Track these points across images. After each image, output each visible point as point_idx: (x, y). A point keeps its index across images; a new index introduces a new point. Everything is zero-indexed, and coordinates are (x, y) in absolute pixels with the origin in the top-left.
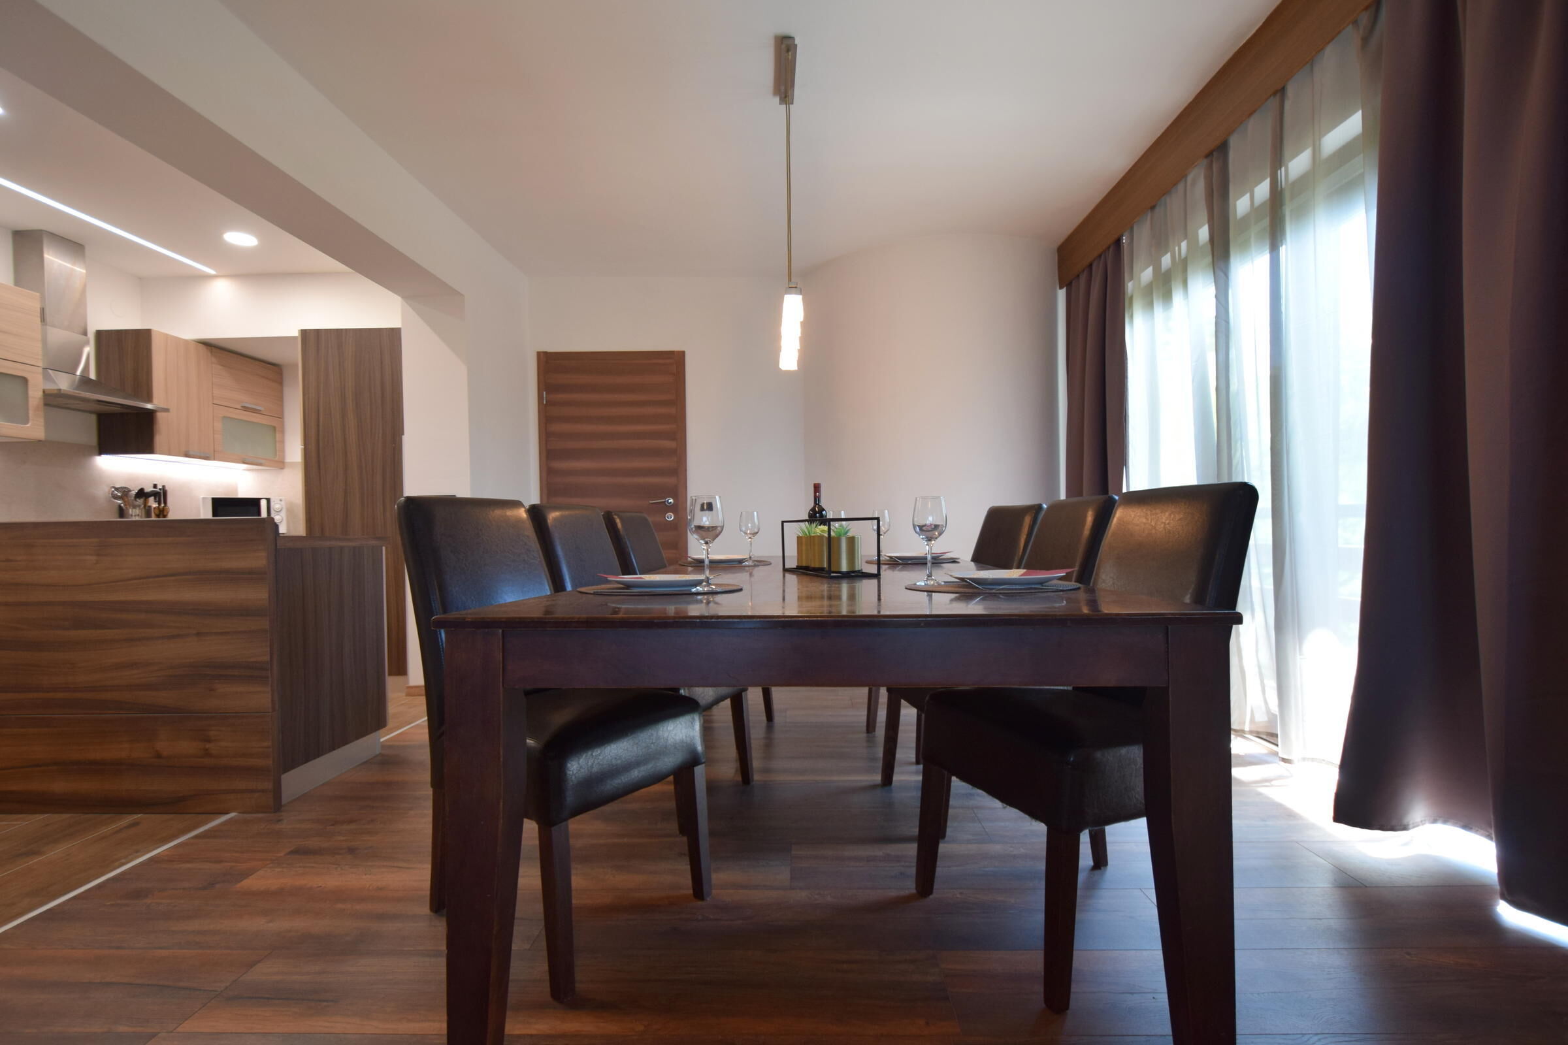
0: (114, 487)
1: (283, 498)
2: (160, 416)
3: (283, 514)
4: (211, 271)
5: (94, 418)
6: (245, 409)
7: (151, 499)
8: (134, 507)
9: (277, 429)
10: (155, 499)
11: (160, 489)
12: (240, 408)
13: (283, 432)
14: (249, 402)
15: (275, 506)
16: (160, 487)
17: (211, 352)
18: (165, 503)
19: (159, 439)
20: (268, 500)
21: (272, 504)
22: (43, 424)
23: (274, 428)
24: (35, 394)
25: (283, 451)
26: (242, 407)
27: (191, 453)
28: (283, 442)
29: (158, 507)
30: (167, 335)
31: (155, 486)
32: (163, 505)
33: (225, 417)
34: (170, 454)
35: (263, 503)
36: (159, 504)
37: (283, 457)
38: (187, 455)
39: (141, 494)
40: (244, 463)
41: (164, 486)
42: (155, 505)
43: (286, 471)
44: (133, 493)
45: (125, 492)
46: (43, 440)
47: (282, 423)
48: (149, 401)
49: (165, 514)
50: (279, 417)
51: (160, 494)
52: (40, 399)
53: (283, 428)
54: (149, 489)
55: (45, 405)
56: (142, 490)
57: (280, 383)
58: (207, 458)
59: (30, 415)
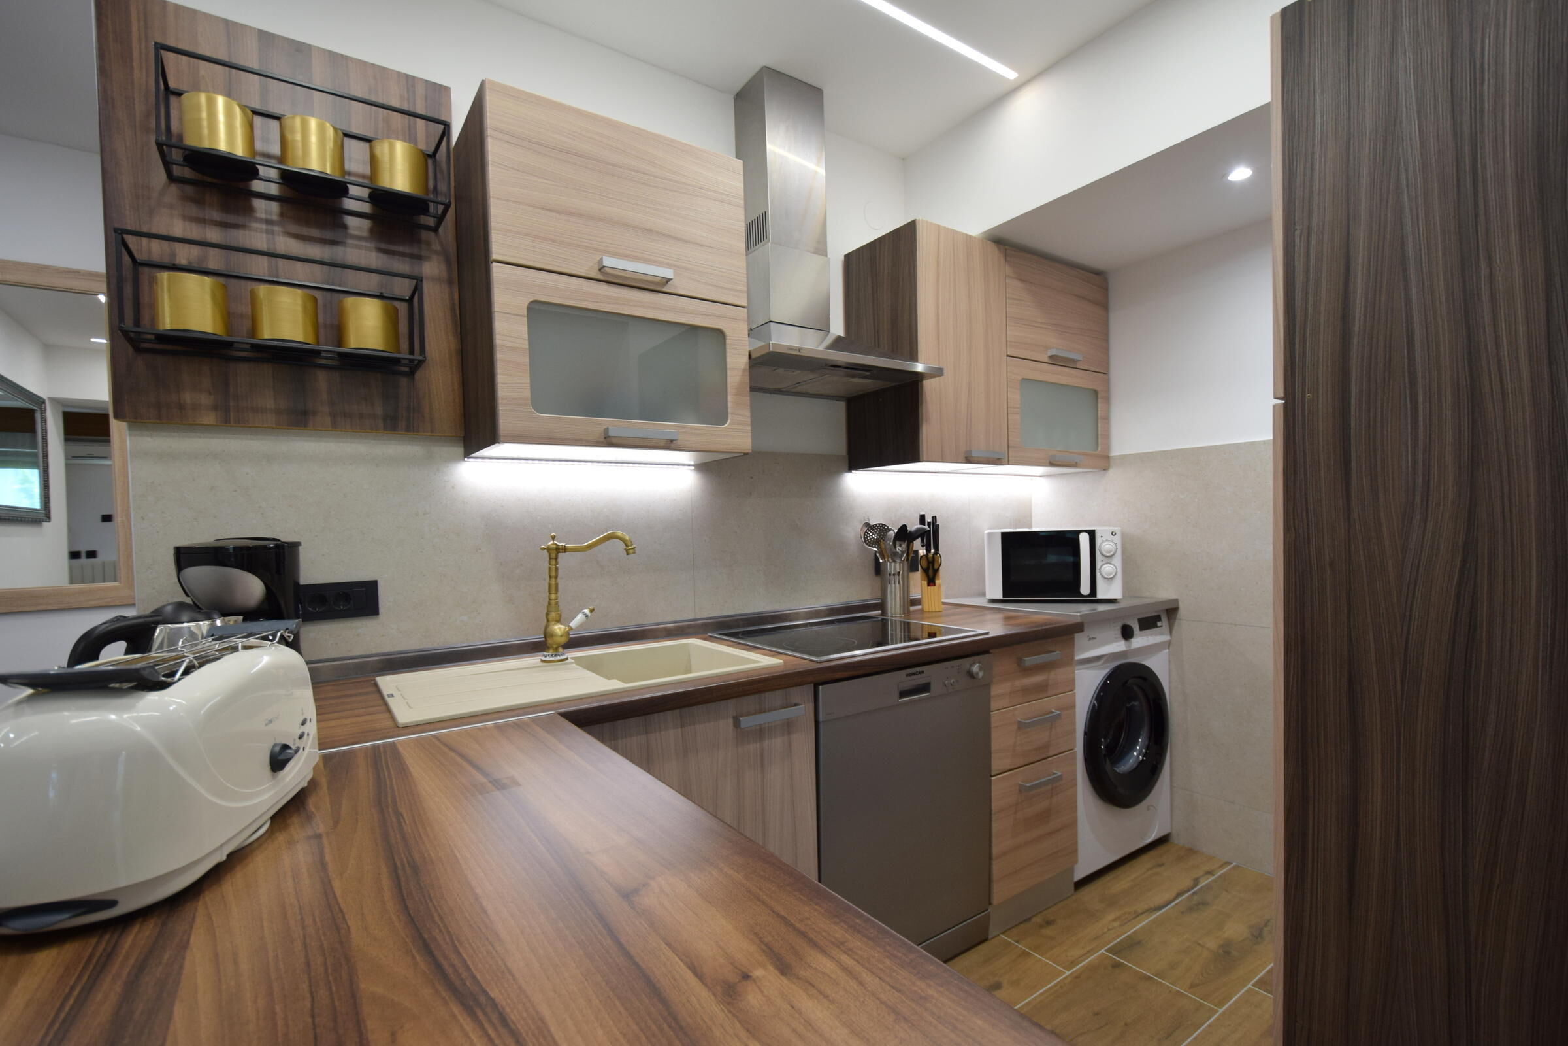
0: (867, 525)
1: (1117, 529)
2: (928, 385)
3: (1118, 560)
4: (1009, 74)
5: (842, 406)
6: (1055, 361)
7: (917, 544)
8: (894, 555)
9: (1099, 396)
10: (922, 541)
11: (929, 523)
12: (1046, 360)
13: (1107, 400)
14: (1057, 345)
15: (1105, 545)
16: (928, 519)
17: (1006, 256)
18: (936, 548)
19: (929, 433)
20: (1092, 534)
21: (1098, 541)
22: (748, 421)
23: (1096, 392)
24: (737, 362)
25: (1107, 436)
26: (1051, 357)
27: (975, 454)
28: (1107, 419)
29: (927, 556)
30: (939, 226)
31: (922, 518)
32: (933, 551)
33: (1026, 381)
34: (943, 461)
35: (1084, 539)
36: (928, 551)
37: (1107, 447)
38: (969, 460)
39: (904, 534)
40: (1052, 464)
41: (934, 518)
42: (922, 552)
43: (1112, 473)
44: (892, 534)
45: (882, 529)
46: (750, 451)
47: (1107, 382)
48: (914, 357)
49: (936, 567)
50: (1103, 372)
51: (930, 532)
52: (744, 370)
53: (1108, 390)
54: (914, 526)
55: (753, 389)
56: (904, 528)
57: (1104, 306)
58: (997, 462)
59: (730, 405)
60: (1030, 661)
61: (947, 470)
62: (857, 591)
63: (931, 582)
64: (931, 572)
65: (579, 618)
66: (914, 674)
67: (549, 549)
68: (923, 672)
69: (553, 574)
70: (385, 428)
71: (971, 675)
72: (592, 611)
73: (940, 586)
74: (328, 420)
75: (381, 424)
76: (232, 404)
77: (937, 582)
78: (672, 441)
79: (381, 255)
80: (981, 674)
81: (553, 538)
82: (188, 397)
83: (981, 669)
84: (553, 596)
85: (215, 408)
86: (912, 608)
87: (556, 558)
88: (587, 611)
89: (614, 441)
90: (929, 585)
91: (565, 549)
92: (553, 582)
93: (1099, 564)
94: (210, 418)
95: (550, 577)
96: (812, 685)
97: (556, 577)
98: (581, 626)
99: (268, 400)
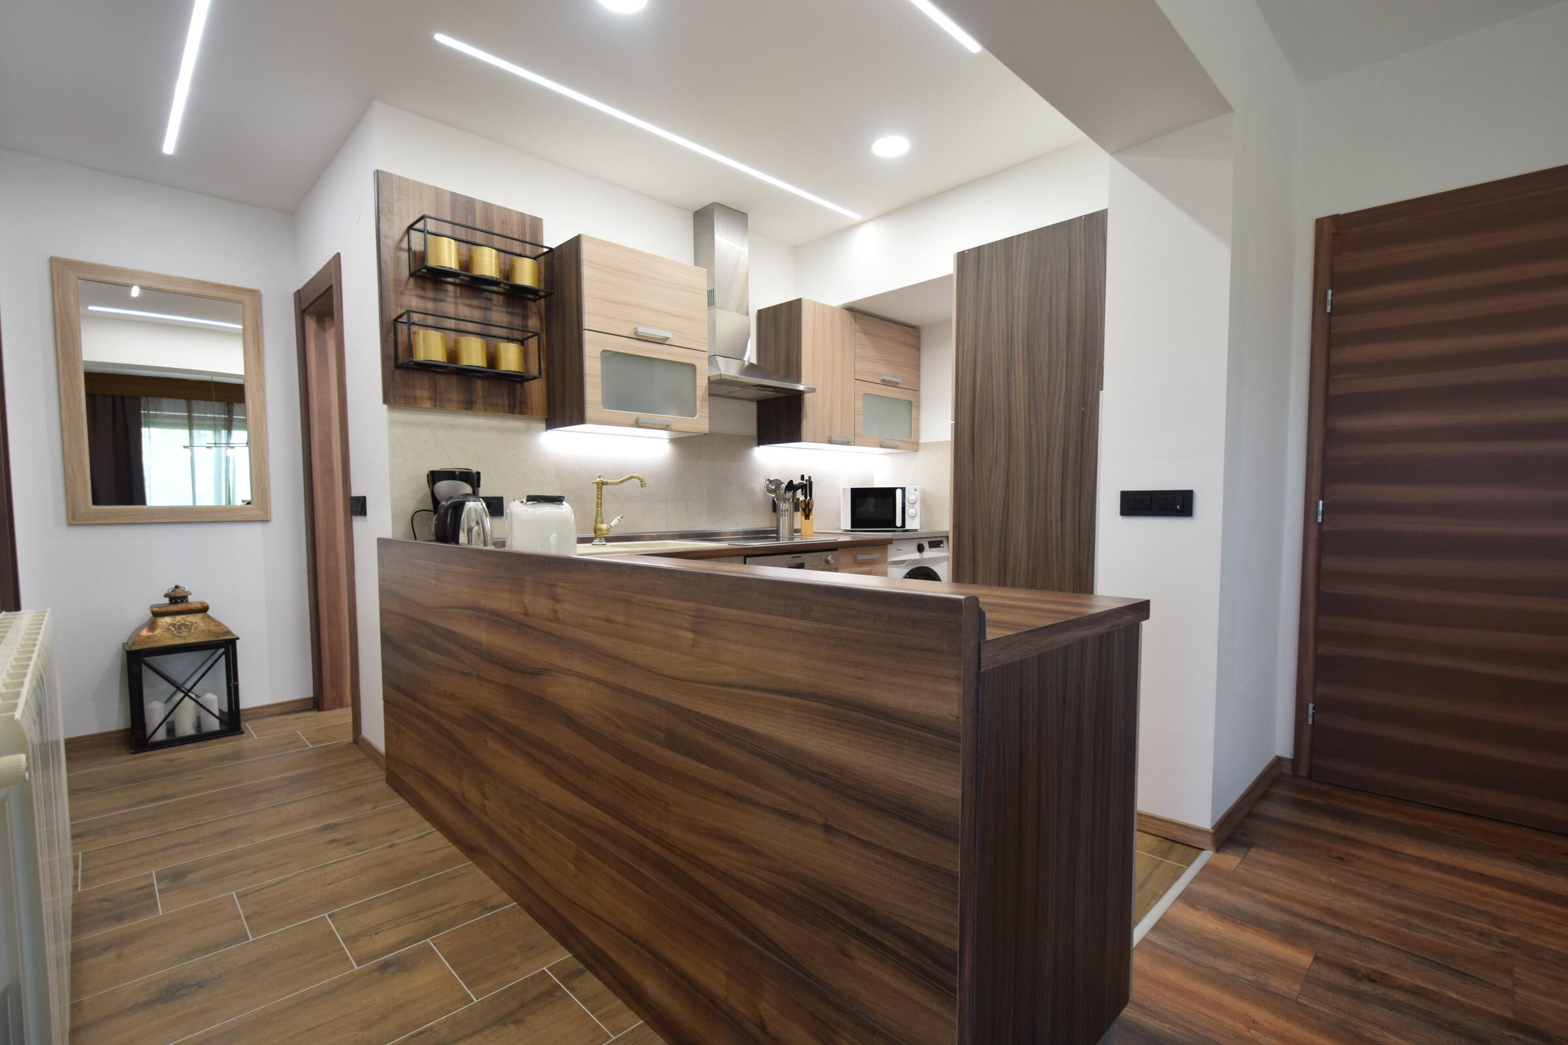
0: (769, 480)
1: (917, 487)
2: (808, 398)
3: (918, 506)
4: (856, 217)
5: (754, 405)
6: (885, 383)
7: (799, 492)
8: (785, 500)
9: (913, 404)
10: (802, 491)
11: (806, 480)
12: (879, 382)
13: (918, 407)
14: (886, 373)
15: (910, 497)
16: (806, 478)
17: (855, 318)
18: (811, 496)
19: (807, 425)
20: (903, 490)
21: (907, 494)
22: (707, 415)
23: (911, 403)
24: (702, 383)
25: (918, 430)
26: (882, 380)
27: (834, 438)
28: (918, 419)
29: (805, 501)
30: (815, 302)
31: (802, 478)
32: (808, 498)
33: (865, 395)
34: (816, 441)
35: (899, 493)
36: (806, 497)
37: (918, 437)
38: (830, 442)
39: (791, 486)
40: (882, 446)
41: (810, 477)
42: (802, 498)
43: (920, 453)
44: (784, 486)
45: (777, 483)
46: (708, 432)
47: (918, 396)
48: (799, 381)
49: (810, 507)
50: (916, 390)
51: (807, 486)
52: (706, 387)
53: (919, 402)
54: (797, 481)
55: (710, 395)
56: (791, 482)
57: (918, 349)
58: (847, 443)
59: (698, 407)
60: (860, 557)
61: (819, 448)
62: (762, 522)
63: (807, 517)
64: (807, 510)
65: (614, 522)
66: (796, 557)
67: (597, 483)
68: (800, 557)
69: (599, 497)
70: (509, 413)
71: (827, 562)
72: (621, 518)
73: (812, 520)
74: (482, 408)
75: (507, 409)
76: (438, 397)
77: (811, 517)
78: (668, 426)
79: (508, 315)
80: (832, 561)
81: (600, 477)
82: (418, 393)
83: (832, 558)
84: (599, 509)
85: (431, 399)
86: (795, 534)
87: (601, 488)
88: (619, 518)
89: (640, 424)
90: (806, 519)
91: (607, 483)
92: (599, 501)
93: (907, 508)
94: (428, 404)
95: (598, 498)
96: (743, 557)
97: (601, 498)
98: (617, 526)
99: (454, 395)
